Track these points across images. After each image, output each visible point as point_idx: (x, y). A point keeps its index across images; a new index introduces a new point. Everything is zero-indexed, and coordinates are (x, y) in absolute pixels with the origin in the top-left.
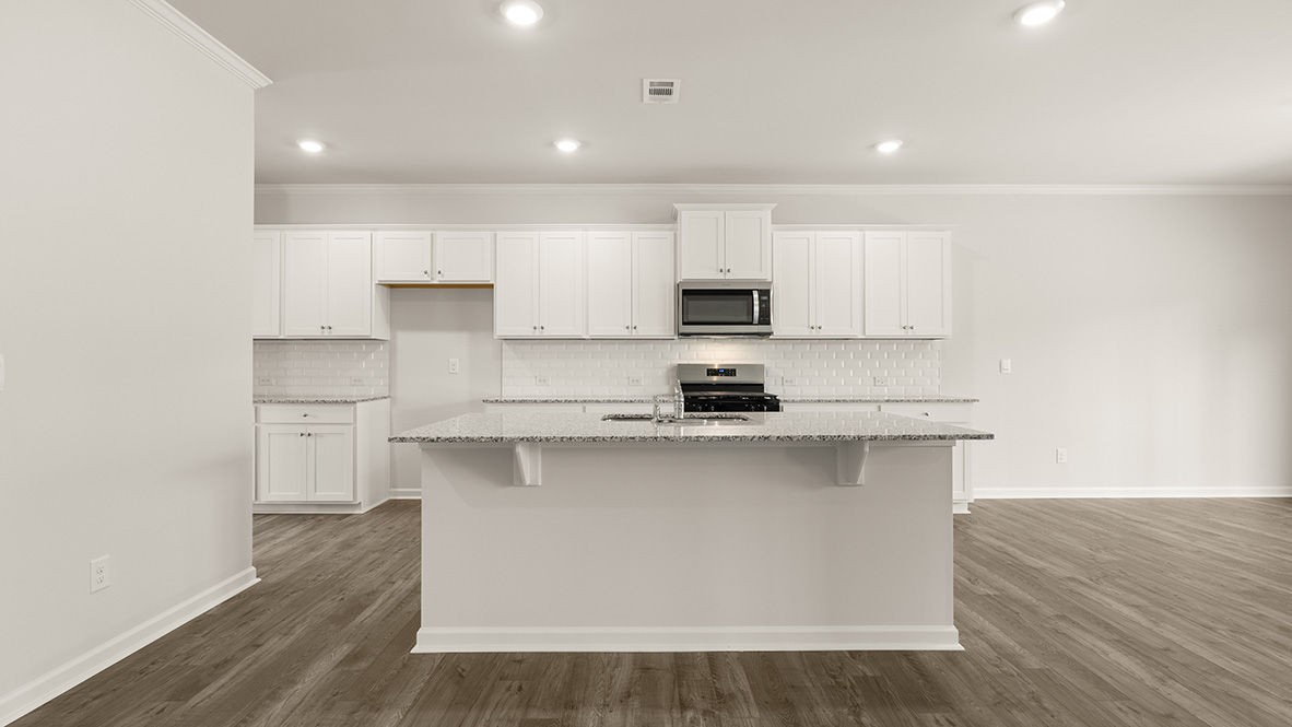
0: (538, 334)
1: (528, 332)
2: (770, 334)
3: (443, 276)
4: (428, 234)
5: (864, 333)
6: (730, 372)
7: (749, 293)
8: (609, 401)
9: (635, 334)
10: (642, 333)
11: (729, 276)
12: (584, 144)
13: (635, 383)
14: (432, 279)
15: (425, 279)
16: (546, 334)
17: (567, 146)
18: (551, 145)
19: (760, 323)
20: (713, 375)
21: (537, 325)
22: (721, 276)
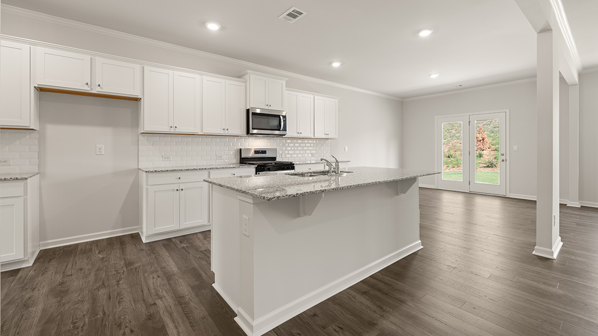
0: (172, 131)
1: (166, 129)
2: (285, 135)
3: (102, 88)
4: (87, 58)
5: (314, 136)
6: (264, 152)
7: (279, 116)
8: (223, 168)
9: (226, 133)
10: (231, 132)
11: (270, 108)
12: (223, 28)
13: (220, 158)
14: (92, 89)
15: (86, 89)
16: (178, 131)
17: (213, 27)
18: (203, 23)
19: (283, 130)
20: (257, 153)
21: (172, 125)
22: (267, 108)
